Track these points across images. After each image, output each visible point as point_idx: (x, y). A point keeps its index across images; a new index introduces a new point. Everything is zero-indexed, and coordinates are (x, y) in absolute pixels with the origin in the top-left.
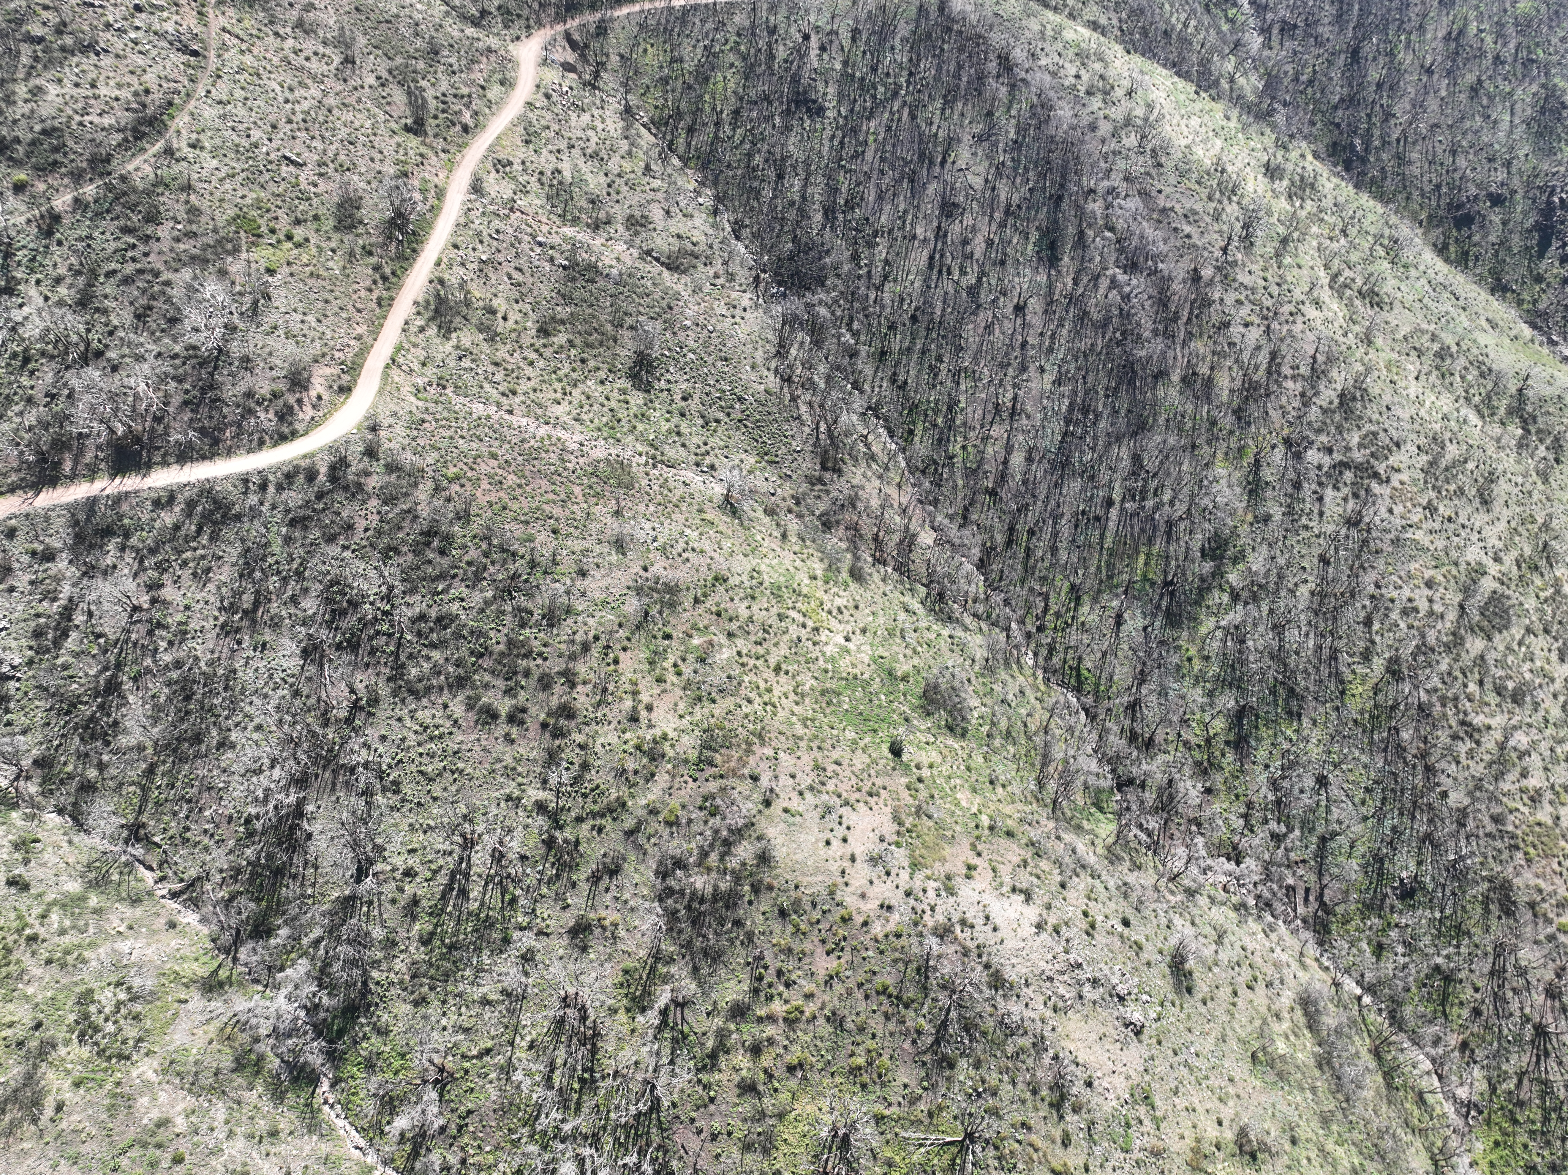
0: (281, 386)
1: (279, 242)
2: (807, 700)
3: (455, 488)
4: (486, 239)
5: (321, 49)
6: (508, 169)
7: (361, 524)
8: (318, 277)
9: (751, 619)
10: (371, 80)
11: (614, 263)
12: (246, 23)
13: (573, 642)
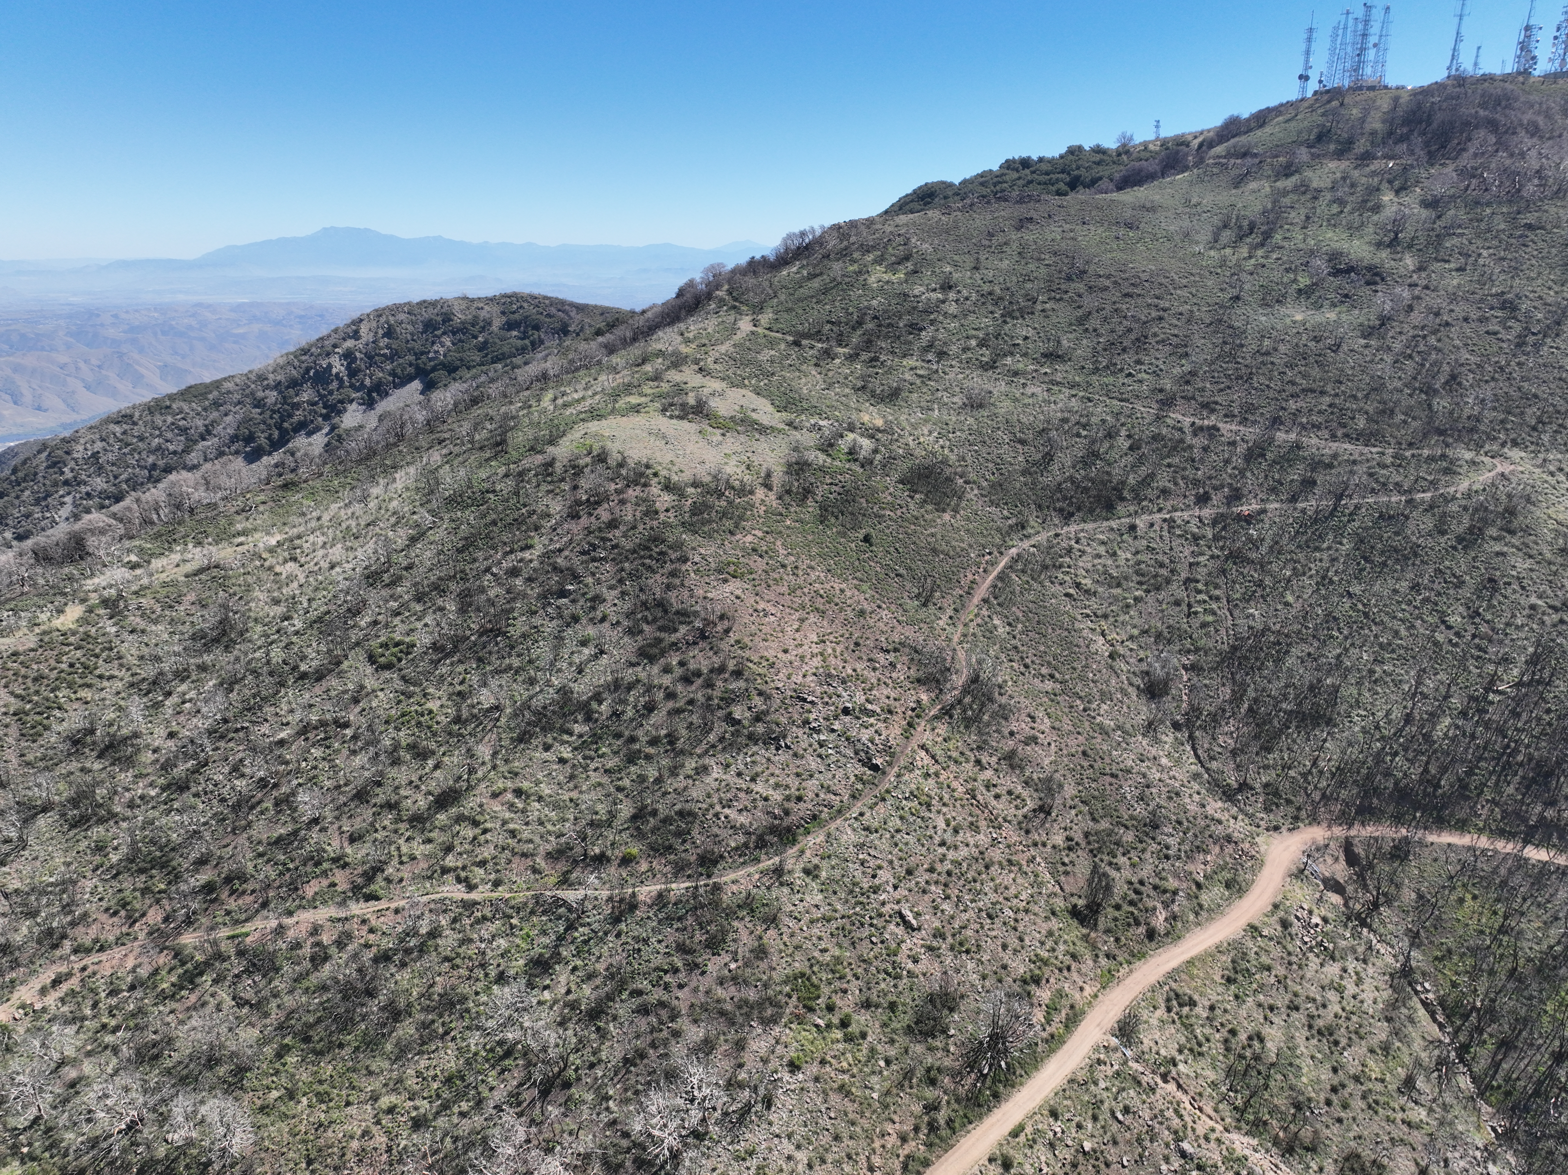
1: (829, 1026)
4: (1104, 1115)
5: (1019, 789)
6: (1186, 1010)
8: (848, 1094)
10: (1059, 839)
12: (951, 745)
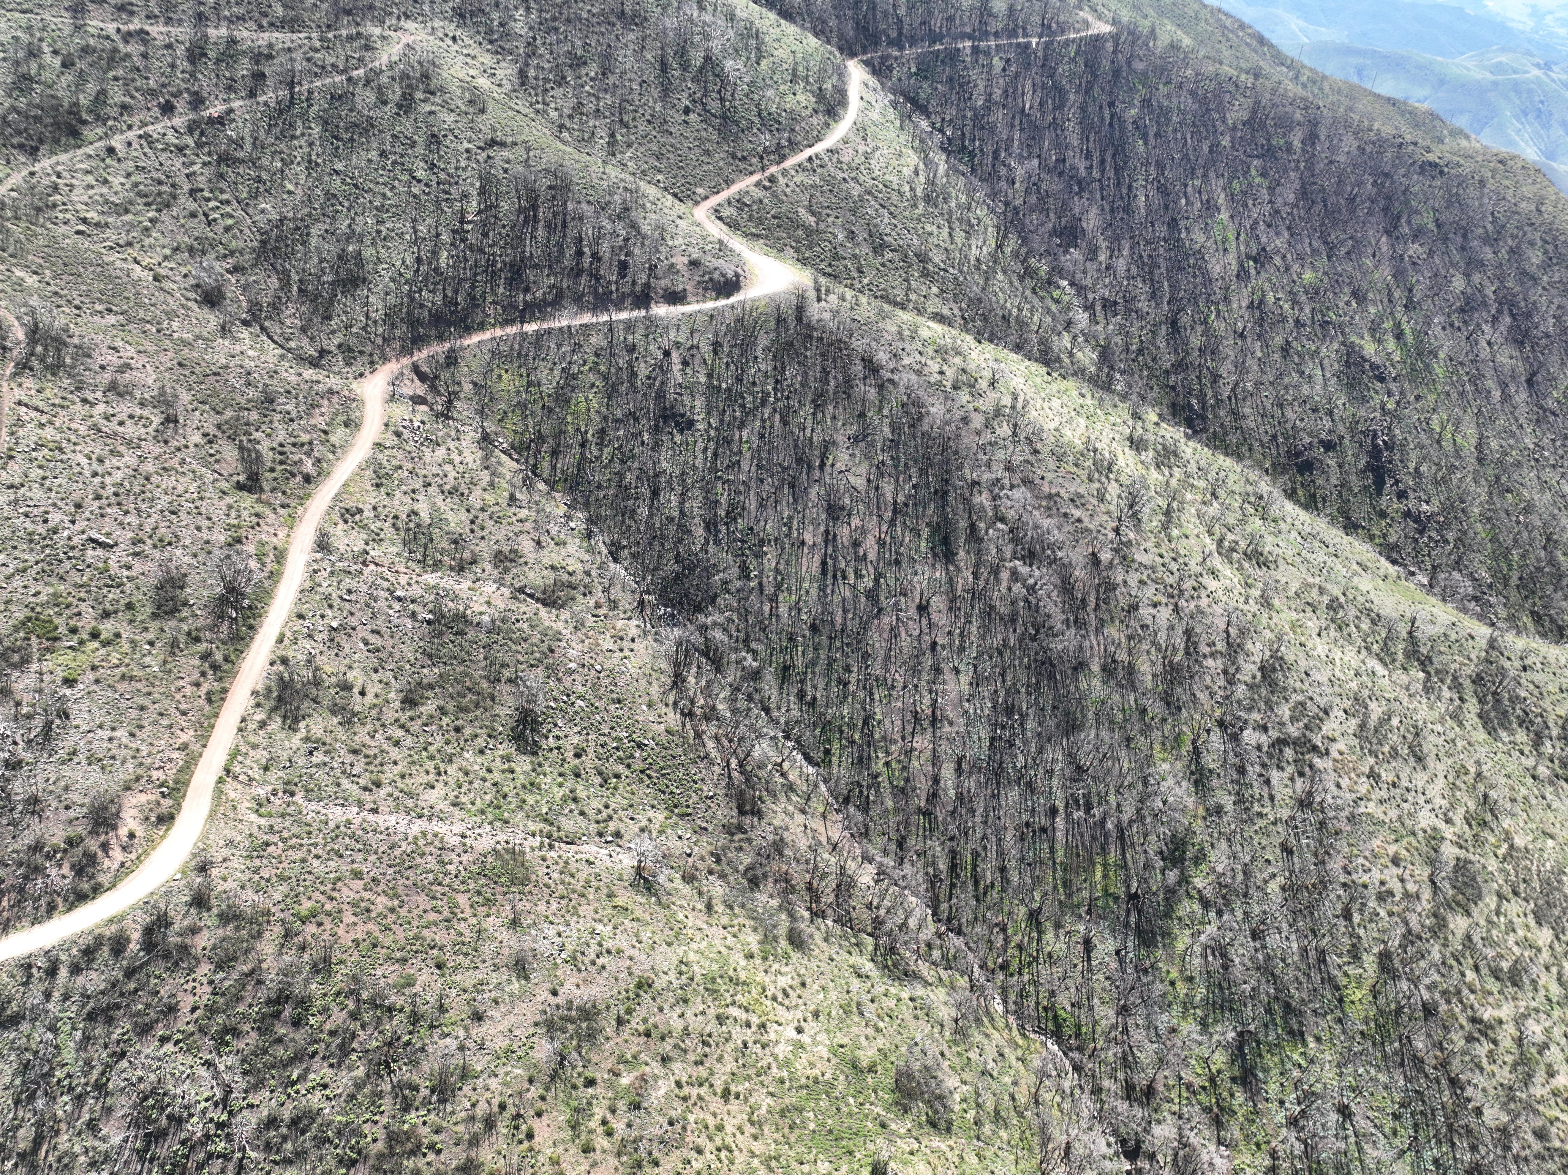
0: (80, 829)
1: (81, 642)
2: (766, 1129)
3: (311, 928)
4: (336, 602)
5: (138, 411)
6: (357, 517)
7: (186, 1002)
8: (132, 678)
9: (686, 1032)
10: (197, 438)
11: (484, 608)
12: (48, 393)
13: (472, 1119)
